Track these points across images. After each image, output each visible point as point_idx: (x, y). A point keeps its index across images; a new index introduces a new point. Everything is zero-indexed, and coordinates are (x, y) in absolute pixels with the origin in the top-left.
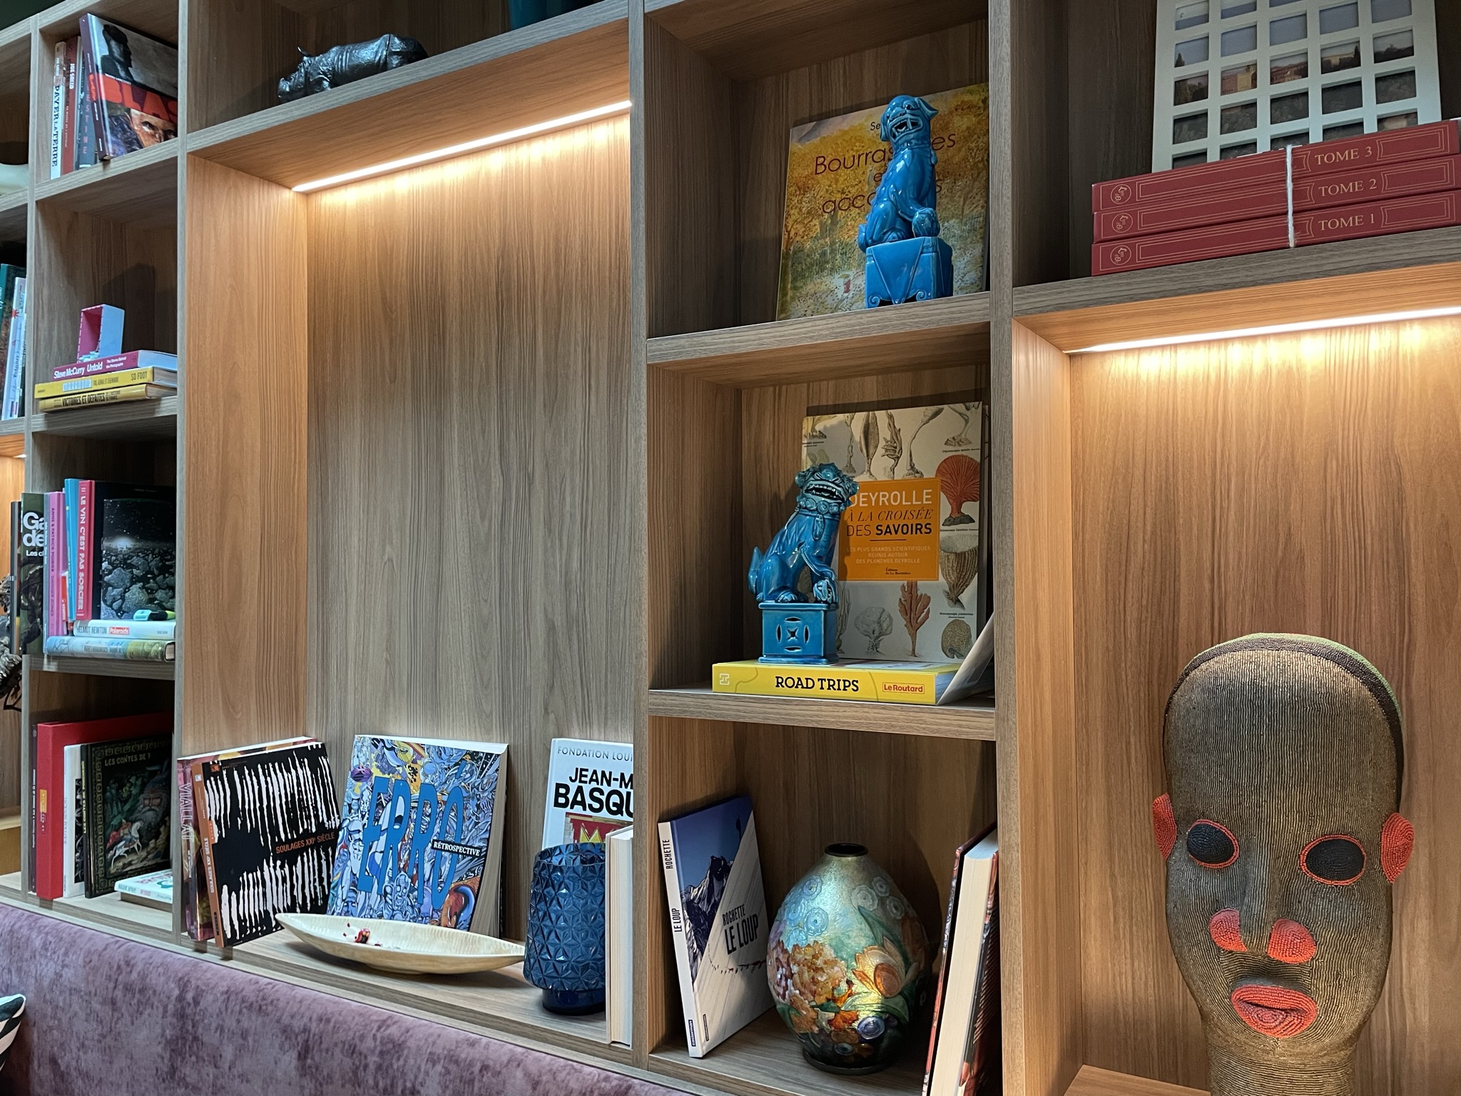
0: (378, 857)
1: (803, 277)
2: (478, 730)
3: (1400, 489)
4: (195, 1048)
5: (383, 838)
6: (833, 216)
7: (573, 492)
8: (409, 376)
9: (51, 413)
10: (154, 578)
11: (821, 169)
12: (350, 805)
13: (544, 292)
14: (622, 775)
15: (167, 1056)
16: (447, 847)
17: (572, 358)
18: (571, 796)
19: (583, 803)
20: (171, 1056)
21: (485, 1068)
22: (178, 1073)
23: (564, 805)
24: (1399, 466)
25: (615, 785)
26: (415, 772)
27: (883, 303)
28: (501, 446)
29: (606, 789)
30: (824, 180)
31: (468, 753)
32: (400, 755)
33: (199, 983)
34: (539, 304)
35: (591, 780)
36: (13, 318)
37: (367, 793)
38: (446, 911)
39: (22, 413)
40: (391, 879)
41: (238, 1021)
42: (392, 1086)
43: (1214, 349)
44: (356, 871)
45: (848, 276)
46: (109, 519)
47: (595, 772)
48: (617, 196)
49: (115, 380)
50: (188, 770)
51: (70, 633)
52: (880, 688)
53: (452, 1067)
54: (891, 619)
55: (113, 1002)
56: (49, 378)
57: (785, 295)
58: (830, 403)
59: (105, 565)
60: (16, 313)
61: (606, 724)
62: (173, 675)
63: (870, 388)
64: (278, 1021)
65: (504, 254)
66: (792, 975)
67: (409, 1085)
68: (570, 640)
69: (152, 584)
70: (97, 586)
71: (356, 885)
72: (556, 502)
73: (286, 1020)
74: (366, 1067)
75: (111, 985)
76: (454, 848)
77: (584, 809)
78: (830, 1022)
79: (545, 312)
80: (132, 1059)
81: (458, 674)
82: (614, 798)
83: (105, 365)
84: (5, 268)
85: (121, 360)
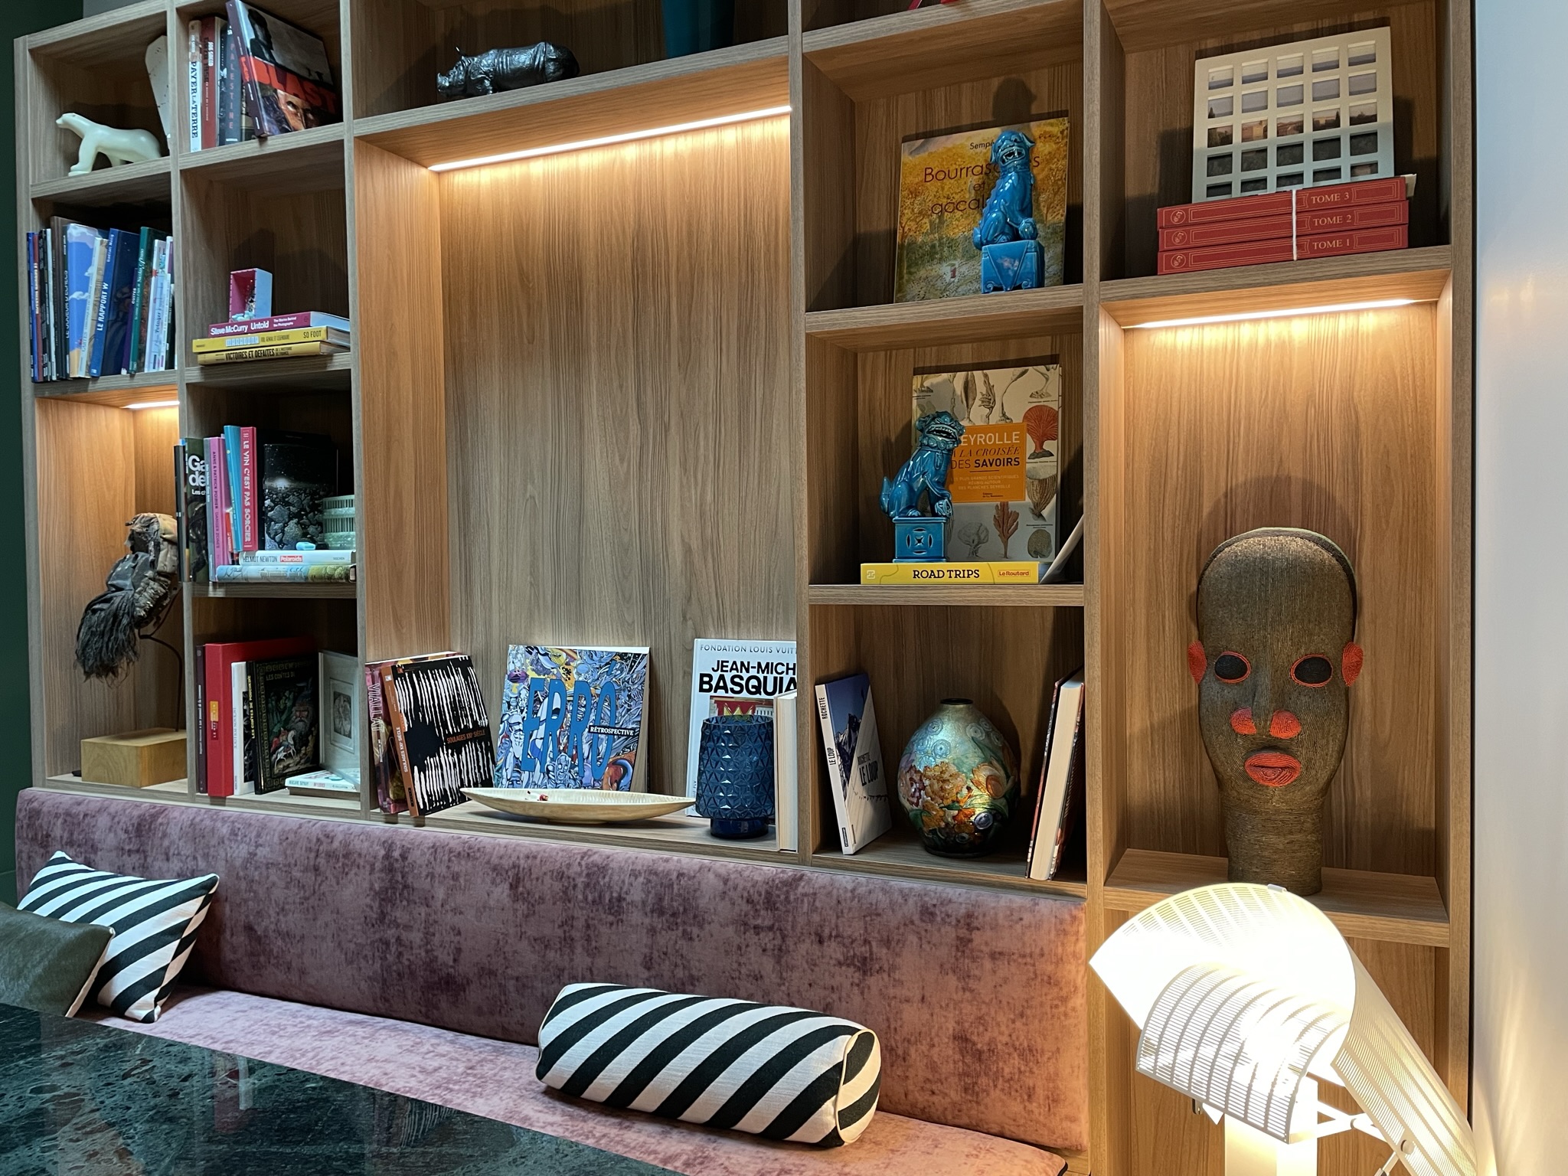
0: (539, 744)
1: (917, 264)
2: (621, 636)
3: (1357, 428)
4: (406, 894)
5: (542, 728)
6: (940, 217)
7: (706, 437)
8: (547, 338)
9: (207, 367)
10: (306, 515)
11: (929, 178)
12: (508, 703)
13: (678, 271)
14: (759, 664)
15: (376, 905)
16: (603, 730)
17: (704, 326)
18: (714, 683)
19: (725, 688)
20: (380, 905)
21: (680, 875)
22: (388, 918)
23: (709, 690)
24: (1356, 413)
25: (753, 672)
26: (569, 672)
27: (996, 289)
28: (638, 399)
29: (745, 675)
30: (932, 187)
31: (618, 654)
32: (553, 658)
33: (404, 843)
34: (673, 278)
35: (732, 669)
36: (153, 278)
37: (524, 693)
38: (607, 780)
39: (170, 364)
40: (552, 760)
41: (448, 867)
42: (600, 897)
43: (1231, 329)
44: (519, 755)
45: (954, 265)
46: (269, 461)
47: (735, 663)
48: (745, 190)
49: (287, 337)
50: (377, 673)
51: (235, 562)
52: (996, 575)
53: (653, 878)
54: (987, 531)
55: (316, 869)
56: (205, 334)
57: (901, 278)
58: (934, 364)
59: (267, 502)
60: (156, 273)
61: (739, 626)
62: (355, 595)
63: (966, 353)
64: (488, 862)
65: (639, 234)
66: (924, 788)
67: (615, 895)
68: (705, 560)
69: (305, 520)
70: (262, 520)
71: (519, 766)
72: (691, 446)
73: (495, 860)
74: (575, 886)
75: (312, 855)
76: (609, 731)
77: (727, 692)
78: (954, 818)
79: (679, 285)
80: (338, 913)
81: (600, 592)
82: (753, 682)
83: (271, 324)
84: (145, 230)
85: (291, 320)
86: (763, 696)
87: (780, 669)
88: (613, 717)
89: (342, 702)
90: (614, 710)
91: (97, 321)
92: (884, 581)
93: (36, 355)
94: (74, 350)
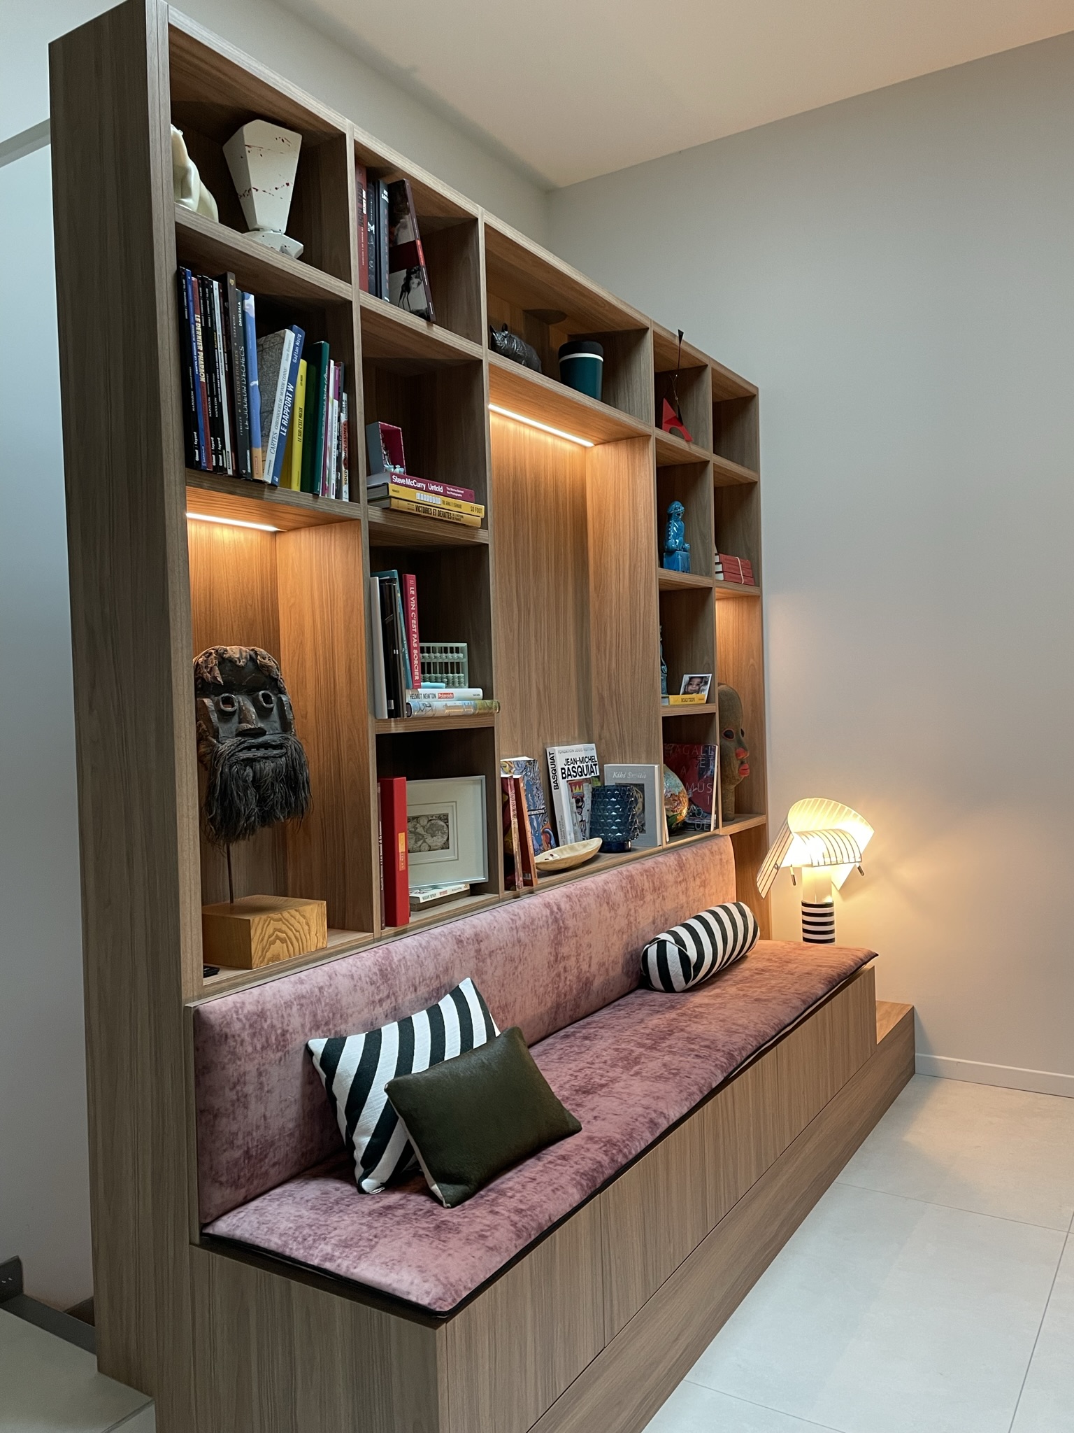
15: (553, 950)
18: (566, 773)
19: (570, 775)
29: (576, 766)
38: (544, 846)
49: (460, 506)
62: (494, 724)
76: (535, 812)
82: (579, 769)
83: (445, 489)
84: (326, 346)
85: (459, 492)
86: (584, 777)
87: (586, 760)
89: (424, 822)
90: (533, 799)
91: (282, 424)
92: (678, 704)
93: (202, 434)
94: (257, 447)
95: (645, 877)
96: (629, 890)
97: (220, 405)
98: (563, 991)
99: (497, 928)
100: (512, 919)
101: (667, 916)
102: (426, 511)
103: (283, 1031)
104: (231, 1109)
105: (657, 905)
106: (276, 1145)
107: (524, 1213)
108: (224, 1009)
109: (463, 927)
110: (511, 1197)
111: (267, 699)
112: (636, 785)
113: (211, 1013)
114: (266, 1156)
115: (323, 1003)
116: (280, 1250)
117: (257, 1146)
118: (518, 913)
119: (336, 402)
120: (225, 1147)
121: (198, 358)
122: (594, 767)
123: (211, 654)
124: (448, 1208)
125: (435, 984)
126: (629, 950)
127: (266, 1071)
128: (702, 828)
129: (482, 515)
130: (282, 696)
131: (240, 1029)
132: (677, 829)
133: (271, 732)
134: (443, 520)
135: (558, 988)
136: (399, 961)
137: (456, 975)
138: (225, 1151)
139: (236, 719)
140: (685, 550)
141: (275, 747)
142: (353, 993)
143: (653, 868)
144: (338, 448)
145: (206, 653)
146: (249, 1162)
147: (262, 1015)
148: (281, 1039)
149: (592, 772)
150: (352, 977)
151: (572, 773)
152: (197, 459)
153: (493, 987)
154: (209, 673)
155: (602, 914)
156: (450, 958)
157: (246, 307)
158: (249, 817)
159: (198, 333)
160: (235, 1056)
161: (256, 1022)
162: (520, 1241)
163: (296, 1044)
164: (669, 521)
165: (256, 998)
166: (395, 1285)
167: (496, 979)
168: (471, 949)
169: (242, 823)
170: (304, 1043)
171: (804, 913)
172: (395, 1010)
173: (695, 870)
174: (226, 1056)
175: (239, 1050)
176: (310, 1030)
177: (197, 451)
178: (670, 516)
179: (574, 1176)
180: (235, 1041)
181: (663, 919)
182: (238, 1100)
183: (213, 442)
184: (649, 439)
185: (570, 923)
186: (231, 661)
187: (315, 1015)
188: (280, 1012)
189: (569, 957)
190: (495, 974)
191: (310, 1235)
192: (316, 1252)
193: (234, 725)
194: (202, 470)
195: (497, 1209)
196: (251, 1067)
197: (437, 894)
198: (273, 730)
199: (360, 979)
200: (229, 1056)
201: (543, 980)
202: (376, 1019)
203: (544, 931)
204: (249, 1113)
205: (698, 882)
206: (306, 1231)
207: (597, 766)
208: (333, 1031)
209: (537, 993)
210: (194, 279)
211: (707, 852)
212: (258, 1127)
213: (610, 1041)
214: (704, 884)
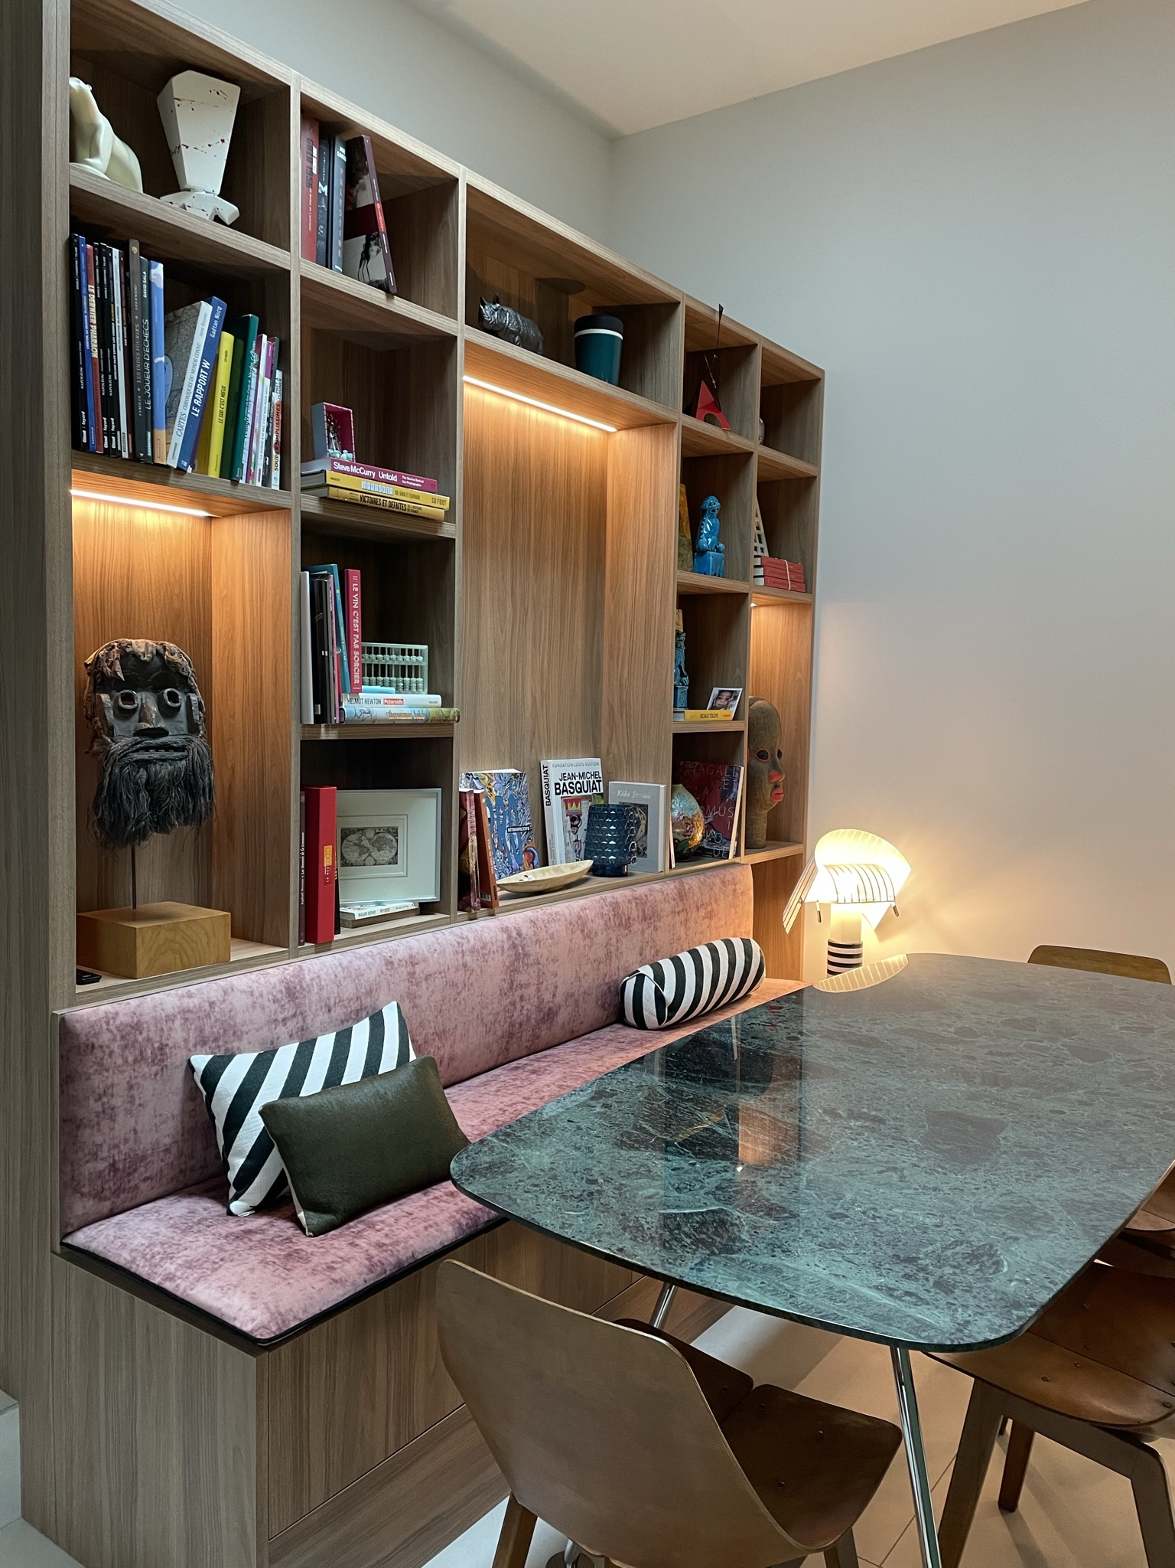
14: (579, 773)
16: (514, 829)
25: (577, 779)
26: (491, 790)
29: (574, 781)
31: (511, 774)
32: (480, 781)
34: (533, 508)
35: (567, 778)
38: (526, 864)
47: (568, 774)
50: (472, 798)
62: (453, 734)
76: (518, 829)
82: (578, 785)
83: (400, 478)
84: (254, 319)
85: (418, 481)
86: (583, 794)
87: (589, 775)
88: (517, 819)
89: (370, 834)
90: (516, 815)
91: (193, 404)
92: (693, 720)
93: (91, 413)
94: (161, 429)
95: (634, 904)
96: (612, 918)
97: (116, 383)
98: (518, 1020)
99: (438, 951)
100: (459, 943)
101: (658, 948)
102: (374, 501)
103: (162, 1044)
104: (96, 1120)
105: (646, 935)
106: (149, 1159)
107: (384, 1248)
108: (93, 1018)
109: (397, 948)
110: (378, 1231)
111: (173, 697)
112: (640, 806)
113: (78, 1022)
114: (135, 1170)
115: (213, 1019)
116: (127, 1266)
117: (125, 1159)
118: (467, 937)
119: (268, 381)
120: (87, 1158)
121: (90, 332)
122: (597, 783)
123: (113, 647)
124: (310, 1236)
125: (355, 1006)
126: (607, 981)
127: (139, 1084)
128: (720, 856)
129: (447, 506)
130: (191, 694)
131: (109, 1040)
132: (685, 854)
133: (176, 733)
134: (394, 512)
135: (511, 1017)
136: (312, 979)
137: (382, 998)
138: (87, 1162)
139: (136, 716)
140: (718, 551)
141: (176, 749)
142: (250, 1010)
143: (646, 896)
144: (268, 431)
145: (109, 646)
146: (114, 1176)
147: (137, 1027)
148: (158, 1053)
149: (593, 789)
150: (252, 993)
151: (569, 789)
152: (85, 440)
153: (428, 1012)
154: (110, 667)
155: (574, 941)
156: (375, 980)
157: (153, 277)
158: (138, 822)
159: (91, 304)
160: (102, 1067)
161: (129, 1034)
162: (372, 1275)
163: (177, 1059)
164: (703, 517)
165: (132, 1009)
166: (224, 1310)
167: (432, 1004)
168: (404, 971)
169: (129, 828)
170: (185, 1058)
171: (830, 953)
172: (302, 1030)
173: (700, 901)
174: (91, 1067)
175: (107, 1061)
176: (195, 1046)
177: (84, 432)
178: (704, 512)
179: (455, 1214)
180: (104, 1052)
181: (653, 951)
182: (104, 1112)
183: (105, 423)
184: (674, 427)
185: (533, 949)
186: (135, 655)
187: (202, 1031)
188: (159, 1025)
189: (527, 985)
190: (432, 999)
191: (159, 1253)
192: (159, 1270)
193: (133, 723)
194: (91, 452)
195: (357, 1241)
196: (120, 1080)
197: (378, 911)
198: (177, 730)
199: (261, 996)
200: (96, 1067)
201: (493, 1008)
202: (278, 1038)
203: (498, 957)
204: (116, 1126)
205: (702, 913)
206: (157, 1249)
207: (601, 783)
208: (223, 1049)
209: (485, 1021)
210: (89, 246)
211: (718, 881)
212: (126, 1141)
213: (557, 1077)
214: (710, 916)
